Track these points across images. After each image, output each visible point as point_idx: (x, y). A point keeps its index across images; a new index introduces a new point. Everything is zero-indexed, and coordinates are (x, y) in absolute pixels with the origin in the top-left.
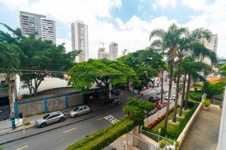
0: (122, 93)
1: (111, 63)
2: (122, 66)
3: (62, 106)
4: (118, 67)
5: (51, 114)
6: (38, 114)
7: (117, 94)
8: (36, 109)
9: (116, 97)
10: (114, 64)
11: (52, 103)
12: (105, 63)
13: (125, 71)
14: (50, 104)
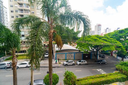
0: (107, 57)
1: (102, 38)
2: (110, 39)
3: (73, 58)
4: (107, 40)
5: (69, 61)
6: (63, 60)
7: (103, 57)
8: (62, 57)
9: (102, 59)
10: (105, 38)
11: (68, 56)
12: (98, 37)
13: (113, 43)
14: (67, 56)
